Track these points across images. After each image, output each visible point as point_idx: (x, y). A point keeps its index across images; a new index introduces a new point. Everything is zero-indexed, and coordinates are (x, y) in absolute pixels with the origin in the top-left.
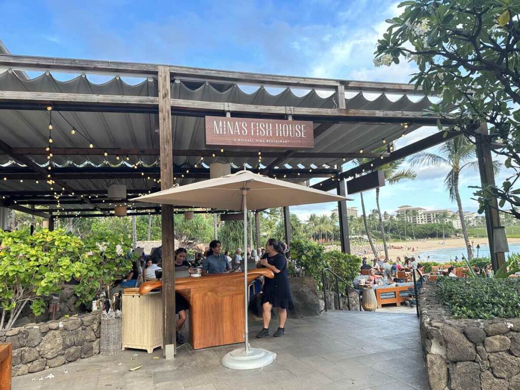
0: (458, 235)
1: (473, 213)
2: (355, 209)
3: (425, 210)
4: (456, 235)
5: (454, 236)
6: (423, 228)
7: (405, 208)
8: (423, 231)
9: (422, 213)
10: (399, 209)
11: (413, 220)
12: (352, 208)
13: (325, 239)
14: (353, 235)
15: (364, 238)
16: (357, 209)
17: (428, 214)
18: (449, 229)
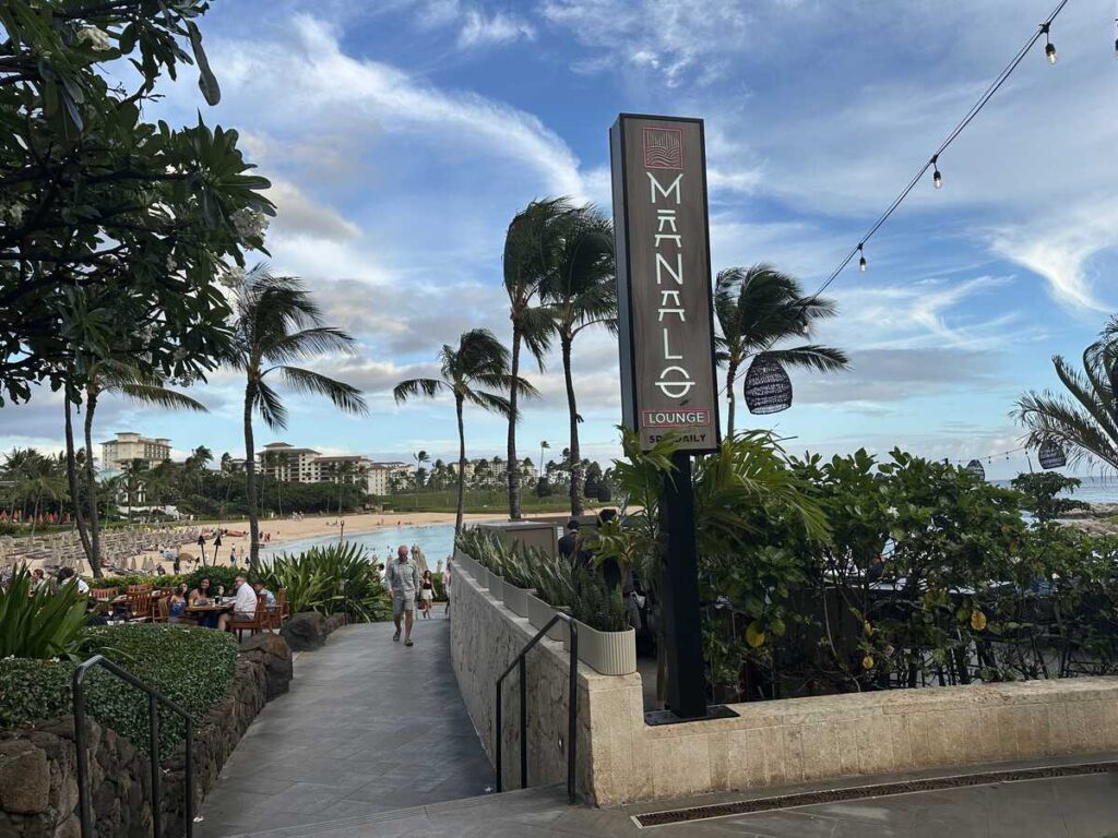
0: (367, 506)
1: (409, 466)
2: (164, 443)
3: (318, 454)
4: (364, 506)
5: (361, 508)
6: (303, 492)
7: (277, 448)
8: (302, 498)
9: (312, 460)
10: (265, 449)
11: (292, 475)
12: (157, 440)
13: (58, 513)
14: (141, 505)
15: (166, 512)
16: (170, 444)
17: (323, 464)
18: (352, 495)
